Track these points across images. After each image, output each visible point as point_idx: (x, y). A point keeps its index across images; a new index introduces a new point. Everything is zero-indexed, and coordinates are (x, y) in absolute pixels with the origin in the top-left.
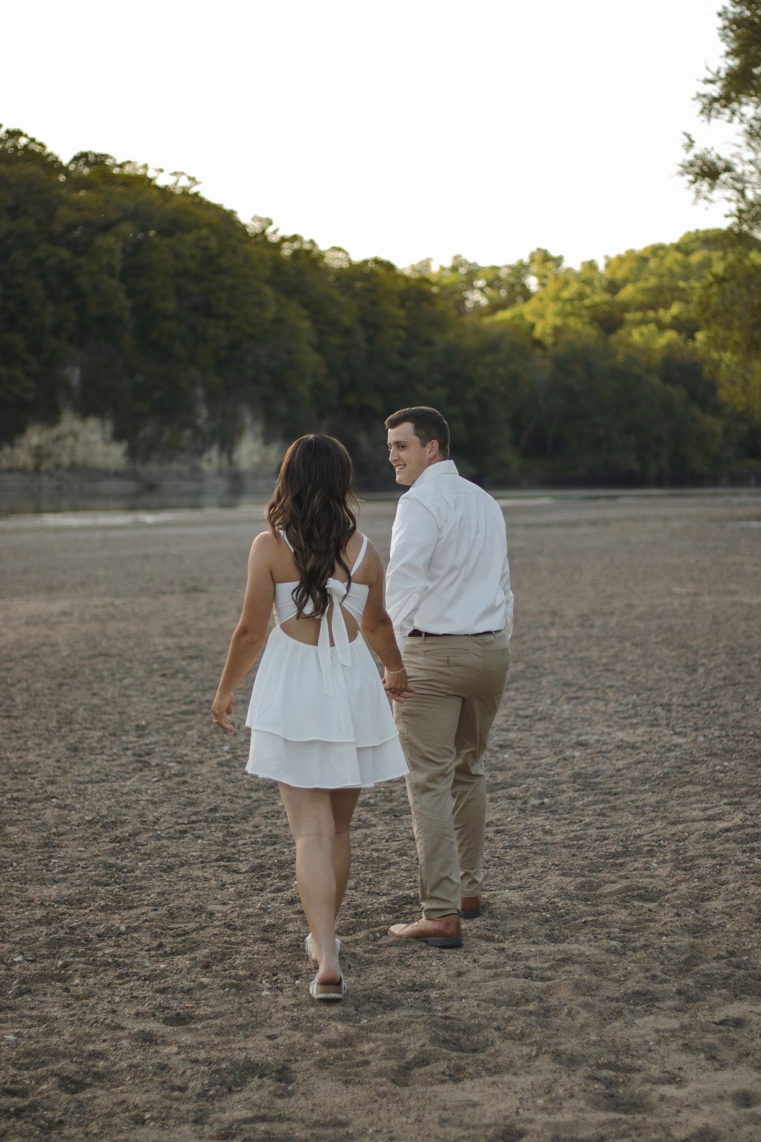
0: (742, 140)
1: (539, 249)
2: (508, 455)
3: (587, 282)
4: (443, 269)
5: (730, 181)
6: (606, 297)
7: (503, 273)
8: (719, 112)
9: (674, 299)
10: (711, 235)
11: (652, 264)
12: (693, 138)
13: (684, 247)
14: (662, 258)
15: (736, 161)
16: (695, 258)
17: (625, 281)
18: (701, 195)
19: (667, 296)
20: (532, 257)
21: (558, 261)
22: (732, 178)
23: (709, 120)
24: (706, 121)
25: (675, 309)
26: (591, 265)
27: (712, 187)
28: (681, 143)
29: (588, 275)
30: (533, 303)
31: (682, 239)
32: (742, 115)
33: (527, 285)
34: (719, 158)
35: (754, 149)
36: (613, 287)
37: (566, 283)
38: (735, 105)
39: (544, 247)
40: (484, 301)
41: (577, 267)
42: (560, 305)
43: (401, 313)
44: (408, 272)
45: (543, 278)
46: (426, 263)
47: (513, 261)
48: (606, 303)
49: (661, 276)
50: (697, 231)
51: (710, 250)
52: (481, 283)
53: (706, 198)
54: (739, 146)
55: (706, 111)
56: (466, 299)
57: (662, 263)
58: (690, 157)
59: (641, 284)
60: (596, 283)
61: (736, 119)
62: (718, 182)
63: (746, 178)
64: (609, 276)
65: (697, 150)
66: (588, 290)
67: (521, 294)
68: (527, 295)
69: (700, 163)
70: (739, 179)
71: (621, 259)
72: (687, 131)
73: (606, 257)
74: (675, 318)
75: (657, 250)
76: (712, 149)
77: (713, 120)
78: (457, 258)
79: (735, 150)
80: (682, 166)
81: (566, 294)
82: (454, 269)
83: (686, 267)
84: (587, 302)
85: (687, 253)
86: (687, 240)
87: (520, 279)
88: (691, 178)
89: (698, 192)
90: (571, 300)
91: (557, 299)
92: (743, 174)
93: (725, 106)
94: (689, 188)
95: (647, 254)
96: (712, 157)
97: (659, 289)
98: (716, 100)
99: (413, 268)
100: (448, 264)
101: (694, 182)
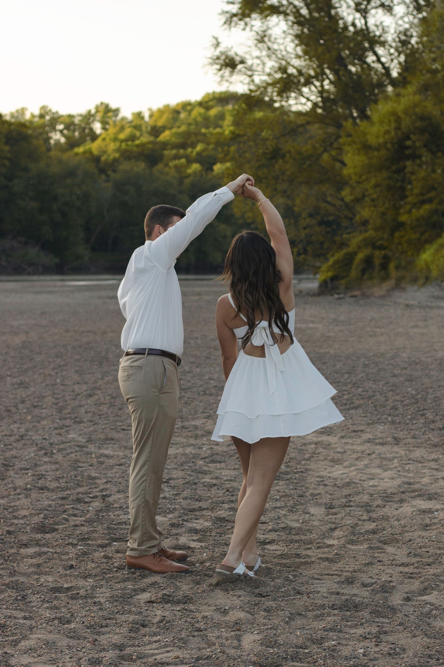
0: (252, 42)
1: (102, 103)
2: (82, 250)
3: (137, 127)
4: (33, 116)
5: (244, 70)
6: (152, 139)
7: (77, 120)
8: (236, 24)
9: (198, 141)
10: (223, 96)
11: (183, 115)
12: (220, 40)
13: (205, 104)
14: (190, 112)
15: (247, 56)
16: (213, 112)
17: (164, 128)
18: (225, 79)
19: (193, 138)
20: (97, 108)
21: (116, 111)
22: (245, 68)
23: (230, 28)
24: (228, 30)
25: (199, 147)
26: (139, 115)
27: (232, 73)
28: (210, 44)
29: (137, 122)
30: (98, 142)
31: (204, 98)
32: (252, 26)
33: (94, 130)
34: (237, 55)
35: (259, 49)
36: (156, 131)
37: (122, 129)
38: (247, 20)
39: (106, 101)
40: (63, 140)
41: (130, 117)
42: (118, 144)
43: (7, 148)
44: (8, 118)
45: (104, 123)
46: (23, 111)
47: (83, 111)
48: (150, 142)
49: (190, 125)
50: (214, 93)
51: (223, 106)
52: (60, 127)
53: (227, 81)
54: (250, 47)
55: (228, 22)
56: (50, 138)
57: (190, 114)
58: (217, 53)
59: (174, 130)
60: (144, 129)
61: (248, 28)
62: (236, 70)
63: (254, 68)
64: (152, 123)
65: (221, 48)
66: (138, 134)
67: (89, 135)
68: (94, 137)
69: (223, 57)
70: (250, 69)
71: (161, 112)
72: (216, 35)
73: (150, 110)
74: (198, 154)
75: (186, 106)
76: (232, 48)
77: (233, 29)
78: (43, 108)
79: (247, 49)
80: (211, 58)
81: (122, 136)
82: (42, 116)
83: (206, 119)
84: (137, 142)
85: (208, 108)
86: (207, 99)
87: (89, 124)
88: (218, 67)
89: (222, 77)
90: (126, 140)
91: (115, 139)
92: (252, 65)
93: (241, 20)
94: (216, 74)
95: (179, 108)
96: (231, 53)
97: (187, 134)
98: (235, 15)
99: (12, 115)
100: (37, 112)
101: (220, 70)
